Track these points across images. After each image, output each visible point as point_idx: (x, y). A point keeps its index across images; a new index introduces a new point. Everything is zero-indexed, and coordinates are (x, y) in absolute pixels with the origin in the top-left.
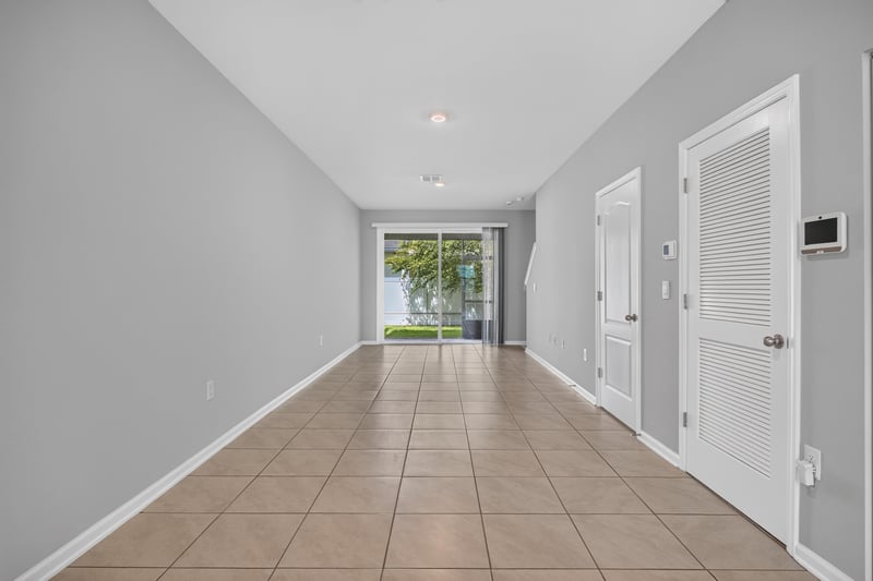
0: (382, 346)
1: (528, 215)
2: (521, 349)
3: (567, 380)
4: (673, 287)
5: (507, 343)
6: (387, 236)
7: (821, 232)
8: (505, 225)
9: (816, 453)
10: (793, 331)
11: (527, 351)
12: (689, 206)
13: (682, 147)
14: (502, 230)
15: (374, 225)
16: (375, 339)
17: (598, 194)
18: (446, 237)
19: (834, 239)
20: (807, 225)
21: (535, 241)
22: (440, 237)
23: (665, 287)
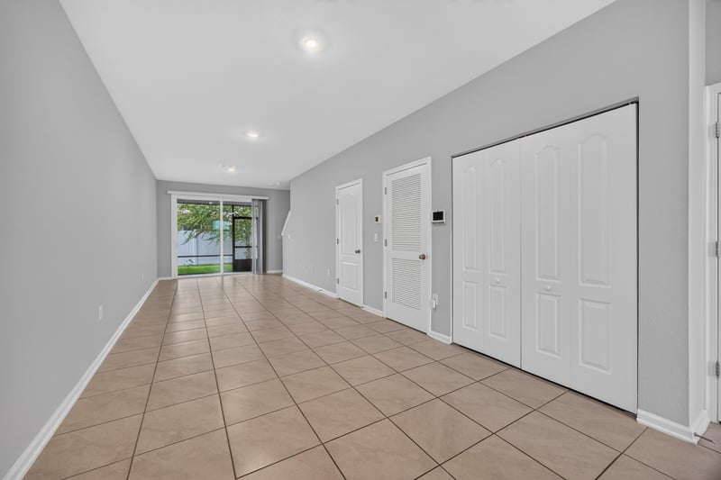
0: (176, 280)
1: (285, 194)
2: (280, 275)
3: (317, 289)
4: (380, 236)
5: (268, 272)
6: (179, 201)
7: (438, 216)
8: (267, 198)
9: (436, 296)
10: (429, 253)
11: (284, 275)
12: (387, 200)
13: (384, 174)
14: (264, 201)
15: (169, 192)
16: (171, 276)
17: (337, 188)
18: (225, 204)
19: (442, 219)
20: (434, 213)
21: (289, 209)
22: (222, 204)
23: (376, 235)
